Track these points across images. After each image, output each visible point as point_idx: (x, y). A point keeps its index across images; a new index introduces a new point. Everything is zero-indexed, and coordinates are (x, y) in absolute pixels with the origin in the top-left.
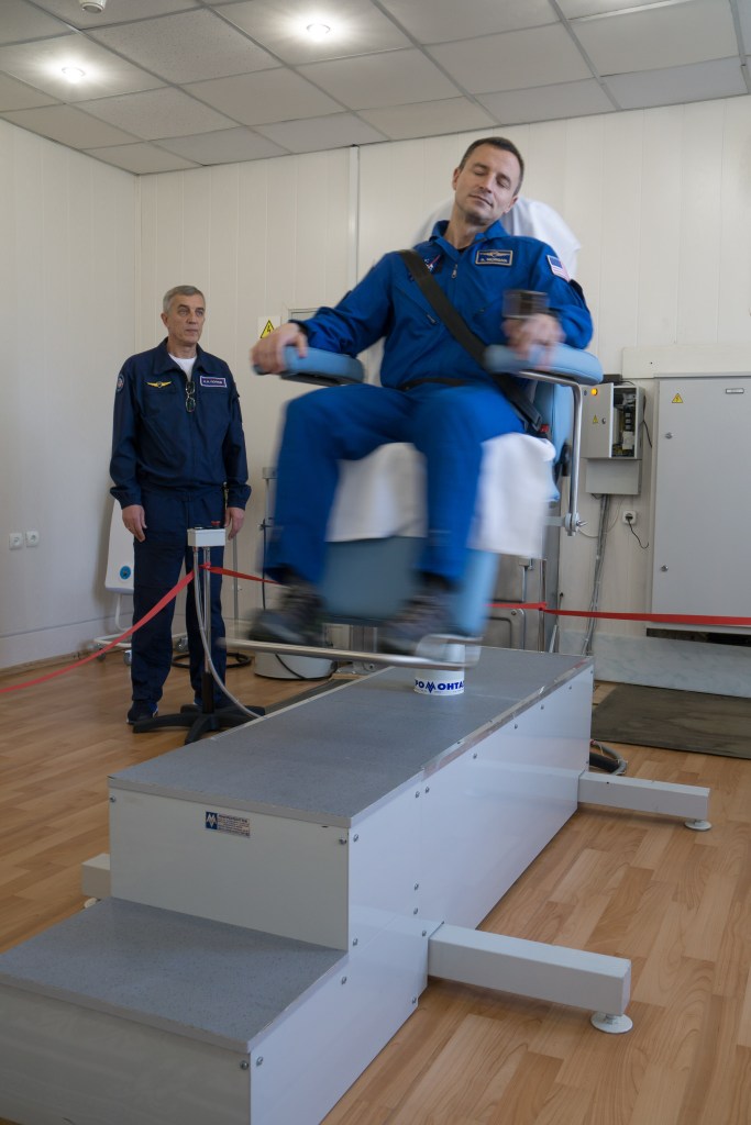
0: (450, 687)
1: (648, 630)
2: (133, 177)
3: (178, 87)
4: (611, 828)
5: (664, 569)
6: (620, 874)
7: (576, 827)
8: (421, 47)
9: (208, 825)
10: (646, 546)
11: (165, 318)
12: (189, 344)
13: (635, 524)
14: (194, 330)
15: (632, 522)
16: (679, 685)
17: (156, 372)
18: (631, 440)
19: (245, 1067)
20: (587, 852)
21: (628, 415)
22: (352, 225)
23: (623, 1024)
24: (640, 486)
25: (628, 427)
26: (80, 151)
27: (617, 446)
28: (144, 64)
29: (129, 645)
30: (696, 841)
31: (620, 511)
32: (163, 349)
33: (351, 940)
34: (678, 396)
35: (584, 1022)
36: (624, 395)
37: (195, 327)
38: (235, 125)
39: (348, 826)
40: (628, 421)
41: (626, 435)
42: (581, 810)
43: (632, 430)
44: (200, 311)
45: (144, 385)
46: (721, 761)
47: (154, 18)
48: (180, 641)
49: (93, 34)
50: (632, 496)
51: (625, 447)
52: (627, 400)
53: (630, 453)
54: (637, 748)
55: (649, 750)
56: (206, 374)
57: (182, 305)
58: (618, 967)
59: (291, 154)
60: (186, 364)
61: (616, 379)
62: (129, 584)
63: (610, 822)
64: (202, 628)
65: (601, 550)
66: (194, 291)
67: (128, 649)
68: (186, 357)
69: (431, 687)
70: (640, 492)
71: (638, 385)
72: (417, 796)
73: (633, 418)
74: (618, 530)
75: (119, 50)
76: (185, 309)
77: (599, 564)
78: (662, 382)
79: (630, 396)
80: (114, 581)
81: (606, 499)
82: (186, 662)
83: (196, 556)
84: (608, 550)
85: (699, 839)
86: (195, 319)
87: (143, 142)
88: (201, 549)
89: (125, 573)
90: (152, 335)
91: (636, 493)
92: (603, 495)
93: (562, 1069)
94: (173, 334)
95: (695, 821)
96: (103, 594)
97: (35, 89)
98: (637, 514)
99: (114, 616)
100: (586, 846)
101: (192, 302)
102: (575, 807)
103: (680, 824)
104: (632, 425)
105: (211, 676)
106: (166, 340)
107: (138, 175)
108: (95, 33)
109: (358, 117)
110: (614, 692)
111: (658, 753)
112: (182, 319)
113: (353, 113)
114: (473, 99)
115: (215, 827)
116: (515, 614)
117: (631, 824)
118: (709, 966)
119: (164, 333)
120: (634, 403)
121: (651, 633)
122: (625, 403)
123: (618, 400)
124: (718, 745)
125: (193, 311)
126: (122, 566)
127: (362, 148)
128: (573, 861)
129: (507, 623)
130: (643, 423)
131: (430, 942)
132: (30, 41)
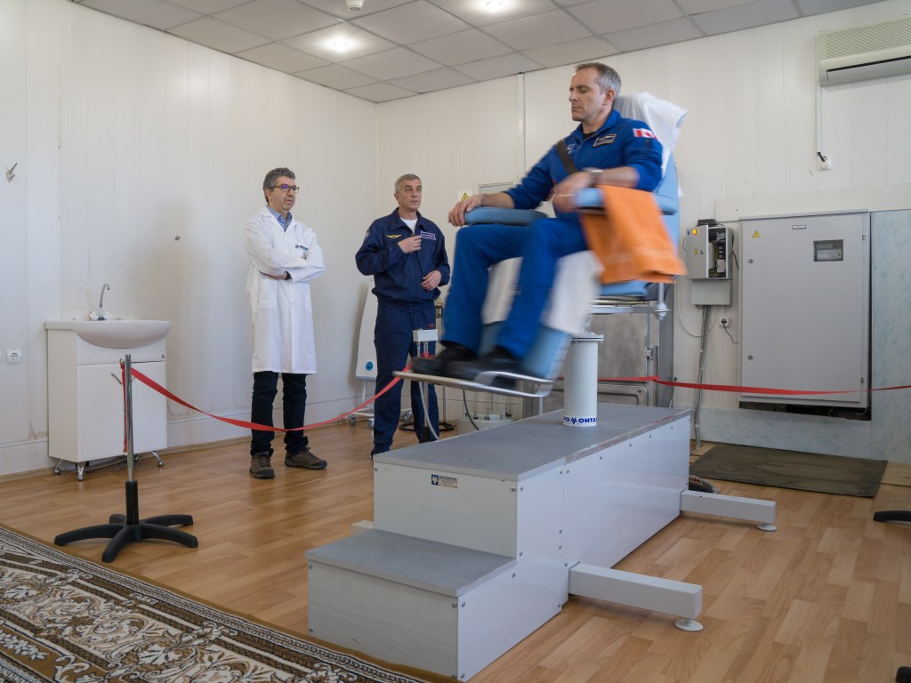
0: (587, 421)
1: (741, 403)
2: (374, 105)
3: (405, 47)
4: (703, 527)
5: (750, 358)
6: (706, 552)
7: (678, 526)
8: (563, 8)
9: (433, 483)
10: (737, 342)
11: (397, 195)
12: (413, 210)
13: (729, 326)
14: (416, 201)
15: (726, 324)
16: (765, 444)
17: (392, 228)
18: (723, 266)
19: (455, 606)
20: (685, 540)
21: (720, 248)
22: (521, 126)
23: (697, 627)
24: (731, 298)
25: (721, 256)
26: (341, 91)
27: (713, 271)
28: (383, 35)
29: (373, 415)
30: (765, 537)
31: (717, 317)
32: (396, 214)
33: (518, 553)
34: (756, 233)
35: (671, 624)
36: (718, 234)
37: (416, 199)
38: (440, 66)
39: (516, 481)
40: (721, 252)
41: (720, 262)
42: (682, 516)
43: (724, 258)
44: (419, 189)
45: (384, 237)
46: (792, 492)
47: (391, 8)
48: (406, 415)
49: (354, 21)
50: (726, 306)
51: (719, 271)
52: (719, 237)
53: (723, 274)
54: (727, 483)
55: (737, 484)
56: (424, 230)
57: (408, 187)
58: (694, 589)
59: (478, 82)
60: (411, 223)
61: (711, 223)
62: (374, 373)
63: (702, 524)
64: (422, 396)
65: (703, 346)
66: (413, 177)
67: (371, 417)
68: (411, 219)
69: (574, 421)
70: (731, 303)
71: (727, 226)
72: (561, 473)
73: (724, 250)
74: (716, 332)
75: (369, 29)
76: (409, 188)
77: (702, 356)
78: (744, 223)
79: (722, 234)
80: (361, 372)
81: (707, 308)
82: (412, 427)
83: (419, 348)
84: (709, 346)
85: (767, 536)
86: (416, 194)
87: (380, 82)
88: (422, 343)
89: (369, 366)
90: (388, 207)
91: (728, 303)
92: (704, 306)
93: (653, 645)
94: (403, 205)
95: (765, 524)
96: (355, 382)
97: (316, 57)
98: (730, 319)
99: (361, 397)
100: (683, 536)
101: (413, 184)
102: (678, 514)
103: (754, 526)
104: (724, 254)
105: (428, 429)
106: (398, 209)
107: (377, 103)
108: (355, 21)
109: (523, 54)
110: (714, 448)
111: (743, 486)
112: (409, 195)
113: (520, 52)
114: (601, 37)
115: (437, 484)
116: (640, 391)
117: (717, 526)
118: (762, 603)
119: (396, 205)
120: (725, 239)
121: (743, 405)
122: (718, 239)
123: (712, 237)
124: (790, 482)
125: (414, 189)
126: (367, 362)
127: (526, 74)
128: (673, 545)
129: (634, 398)
130: (732, 253)
131: (570, 571)
132: (317, 30)
